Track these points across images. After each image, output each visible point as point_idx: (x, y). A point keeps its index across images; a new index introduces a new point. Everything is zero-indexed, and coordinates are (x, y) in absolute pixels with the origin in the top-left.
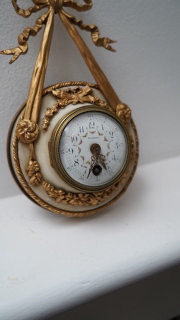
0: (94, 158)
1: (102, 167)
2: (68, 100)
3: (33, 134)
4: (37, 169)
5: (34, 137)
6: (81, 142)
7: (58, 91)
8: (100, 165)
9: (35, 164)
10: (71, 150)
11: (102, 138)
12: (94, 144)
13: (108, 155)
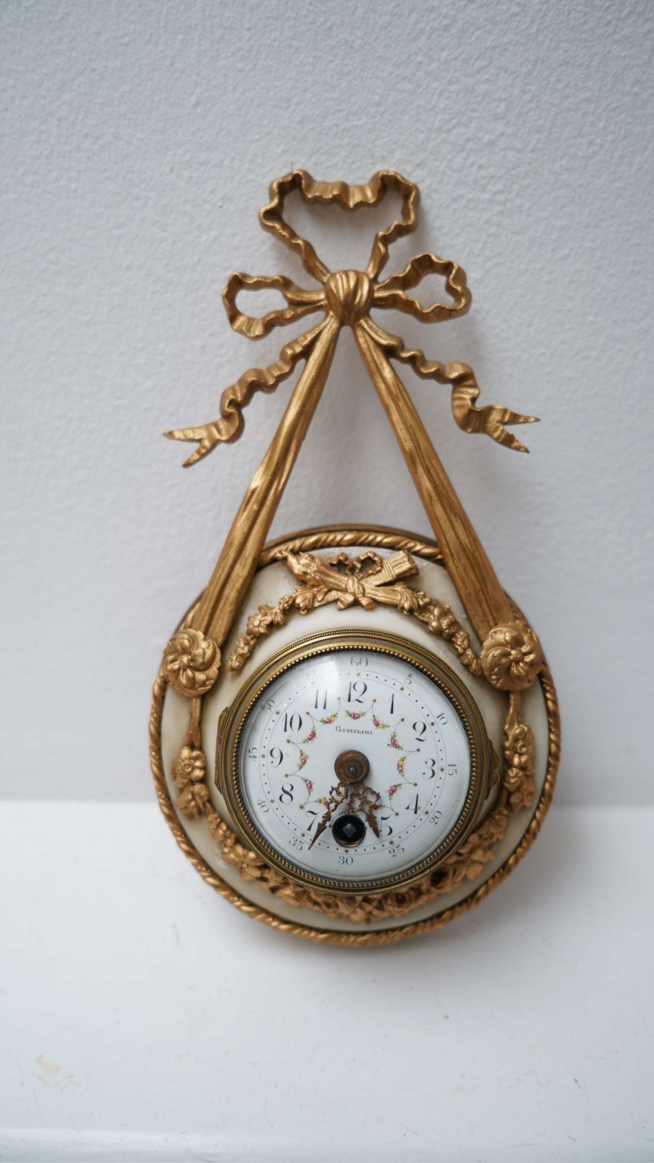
0: (339, 794)
1: (367, 824)
2: (326, 593)
3: (200, 676)
4: (198, 773)
5: (204, 684)
6: (313, 735)
7: (304, 559)
8: (363, 817)
9: (196, 758)
10: (276, 754)
11: (384, 736)
12: (348, 753)
13: (393, 791)
